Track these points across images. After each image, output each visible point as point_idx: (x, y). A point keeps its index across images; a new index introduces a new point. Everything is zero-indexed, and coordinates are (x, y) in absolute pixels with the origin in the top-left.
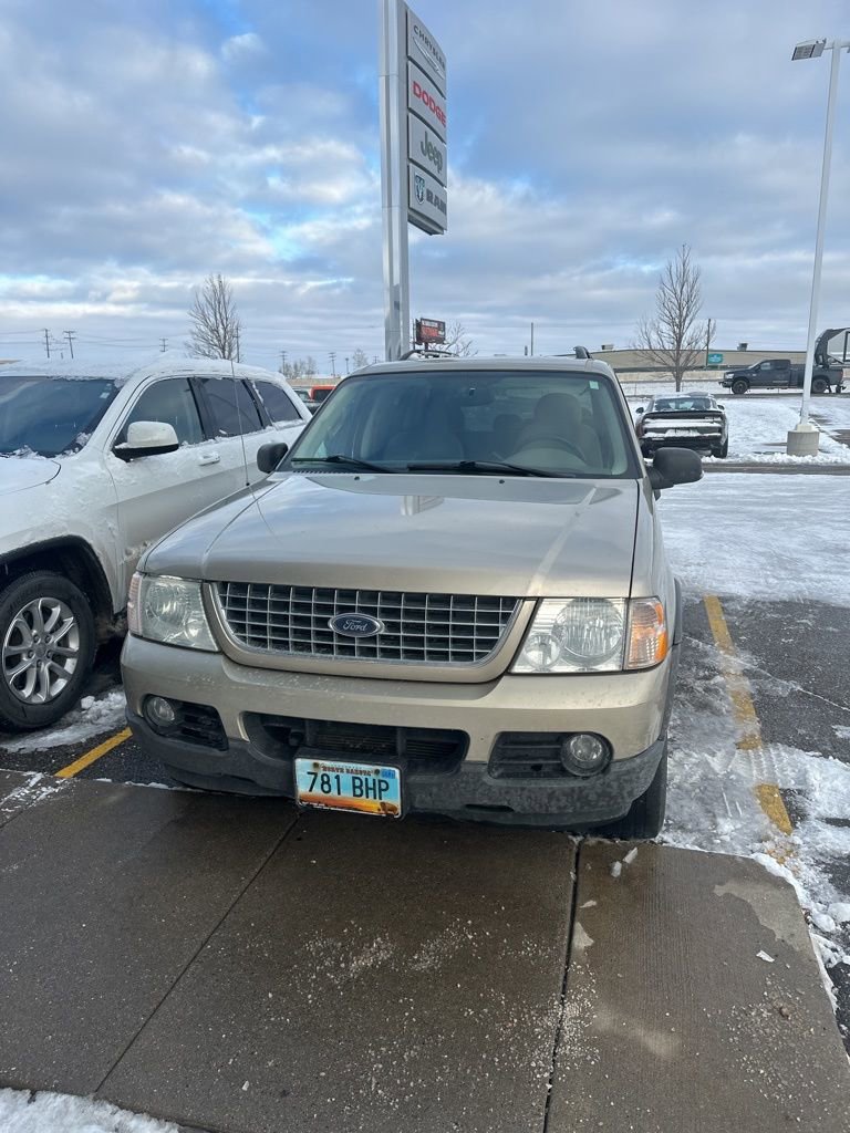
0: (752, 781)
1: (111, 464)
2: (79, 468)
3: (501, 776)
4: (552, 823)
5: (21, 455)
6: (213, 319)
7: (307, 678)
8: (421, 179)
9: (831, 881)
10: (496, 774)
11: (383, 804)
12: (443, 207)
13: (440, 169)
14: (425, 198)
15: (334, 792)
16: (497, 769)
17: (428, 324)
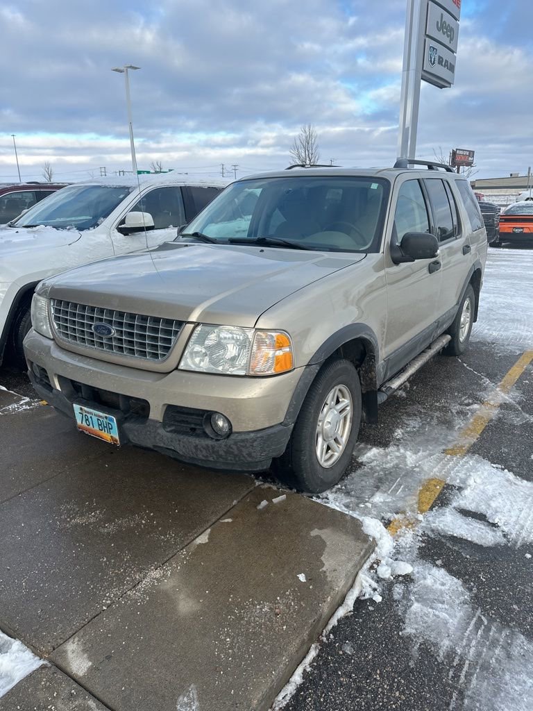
0: (429, 474)
1: (114, 236)
2: (92, 237)
3: (171, 431)
4: (210, 466)
5: (69, 229)
6: (303, 155)
7: (84, 358)
8: (434, 49)
9: (420, 548)
10: (169, 429)
11: (111, 437)
12: (451, 68)
13: (451, 40)
14: (436, 62)
15: (91, 426)
16: (169, 426)
17: (461, 152)
